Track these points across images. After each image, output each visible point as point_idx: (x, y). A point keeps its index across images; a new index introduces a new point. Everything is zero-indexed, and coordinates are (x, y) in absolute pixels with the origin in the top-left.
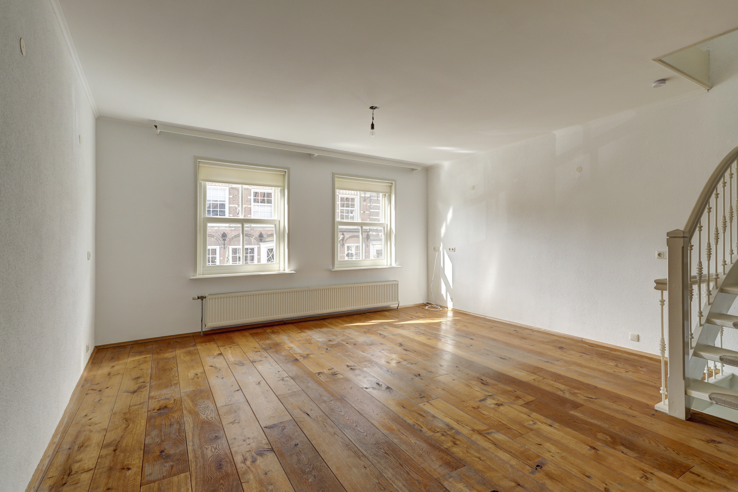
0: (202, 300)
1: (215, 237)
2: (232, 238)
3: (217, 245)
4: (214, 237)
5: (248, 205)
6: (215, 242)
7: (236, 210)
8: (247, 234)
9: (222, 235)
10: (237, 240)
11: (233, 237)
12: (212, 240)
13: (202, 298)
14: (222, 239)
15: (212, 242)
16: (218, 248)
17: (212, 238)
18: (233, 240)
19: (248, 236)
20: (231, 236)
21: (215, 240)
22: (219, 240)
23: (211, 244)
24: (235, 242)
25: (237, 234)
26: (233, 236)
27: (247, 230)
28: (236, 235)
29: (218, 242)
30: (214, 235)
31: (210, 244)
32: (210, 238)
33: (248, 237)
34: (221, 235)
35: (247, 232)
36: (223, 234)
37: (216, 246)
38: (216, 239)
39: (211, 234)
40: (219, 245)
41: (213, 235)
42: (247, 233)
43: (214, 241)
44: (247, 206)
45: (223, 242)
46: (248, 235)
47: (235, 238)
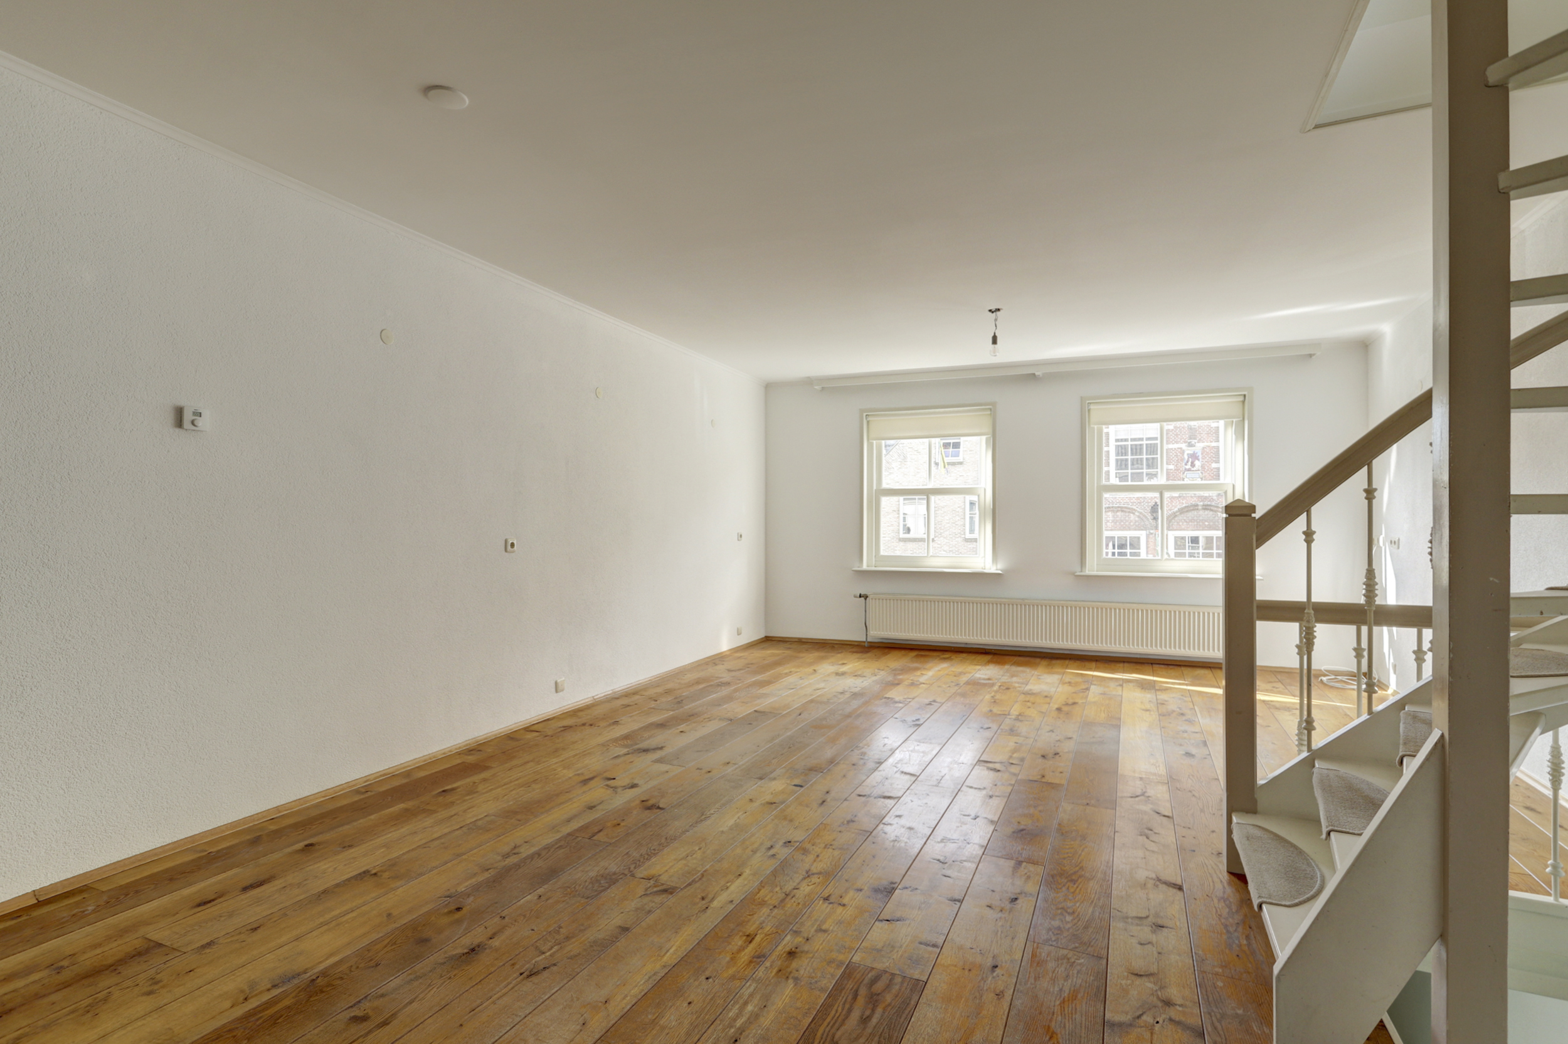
0: (866, 599)
1: (1137, 514)
2: (1174, 515)
3: (1142, 530)
4: (1134, 514)
5: (1211, 442)
6: (1137, 524)
7: (1183, 455)
8: (1208, 505)
9: (1152, 507)
10: (1185, 518)
11: (1177, 512)
12: (1131, 519)
13: (866, 597)
14: (1152, 517)
15: (1132, 524)
16: (1142, 535)
17: (1132, 515)
18: (1176, 519)
19: (1212, 510)
20: (1170, 510)
21: (1137, 519)
22: (1145, 520)
23: (1129, 528)
24: (1181, 523)
25: (1184, 505)
26: (1176, 509)
27: (1210, 496)
28: (1182, 509)
29: (1143, 523)
30: (1134, 510)
31: (1127, 528)
32: (1127, 514)
33: (1211, 513)
34: (1149, 509)
35: (1210, 501)
36: (1154, 505)
37: (1139, 530)
38: (1139, 517)
39: (1129, 506)
40: (1146, 530)
41: (1132, 508)
42: (1209, 503)
43: (1134, 521)
44: (1209, 444)
45: (1153, 523)
46: (1212, 508)
47: (1181, 514)
